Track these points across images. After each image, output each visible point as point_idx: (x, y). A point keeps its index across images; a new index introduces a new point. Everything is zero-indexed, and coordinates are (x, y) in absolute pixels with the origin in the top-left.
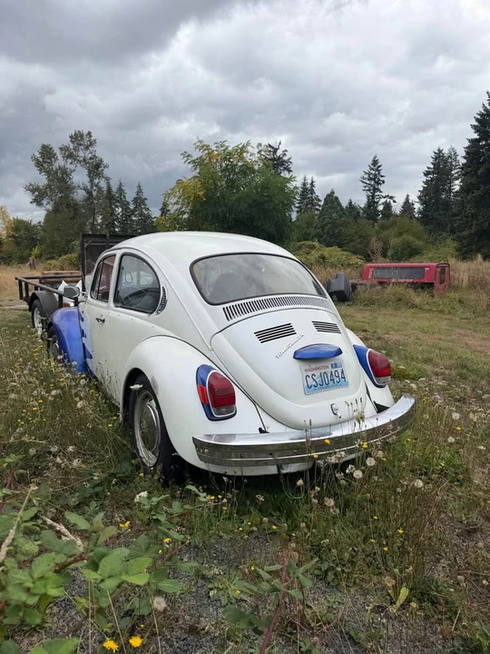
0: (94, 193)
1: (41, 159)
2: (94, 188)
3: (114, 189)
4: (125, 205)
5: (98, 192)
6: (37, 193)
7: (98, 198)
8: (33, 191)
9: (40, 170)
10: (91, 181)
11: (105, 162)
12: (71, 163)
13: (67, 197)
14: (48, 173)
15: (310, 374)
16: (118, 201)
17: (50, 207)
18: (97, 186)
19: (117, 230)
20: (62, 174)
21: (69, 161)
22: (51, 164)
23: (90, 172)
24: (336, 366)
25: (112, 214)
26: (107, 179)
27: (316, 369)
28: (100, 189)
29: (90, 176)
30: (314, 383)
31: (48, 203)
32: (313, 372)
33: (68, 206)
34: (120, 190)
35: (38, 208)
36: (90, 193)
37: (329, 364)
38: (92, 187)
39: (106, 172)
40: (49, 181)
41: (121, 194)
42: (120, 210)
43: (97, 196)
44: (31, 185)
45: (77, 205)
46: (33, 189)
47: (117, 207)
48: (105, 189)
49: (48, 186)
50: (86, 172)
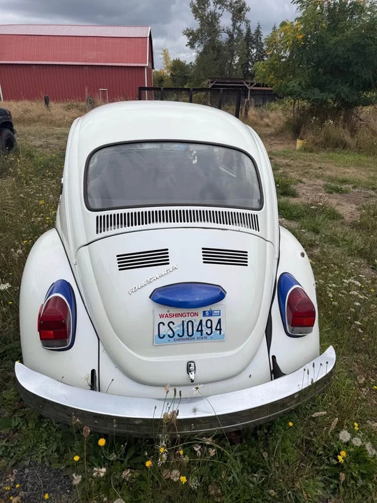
0: (235, 36)
1: (197, 6)
2: (236, 31)
3: (253, 32)
4: (259, 46)
5: (238, 35)
6: (191, 37)
7: (238, 40)
8: (188, 35)
9: (196, 16)
10: (234, 25)
11: (247, 6)
12: (220, 8)
13: (213, 40)
14: (201, 18)
15: (166, 321)
16: (254, 43)
17: (201, 49)
18: (238, 29)
19: (250, 69)
20: (212, 19)
21: (218, 6)
22: (204, 9)
23: (234, 16)
24: (211, 314)
25: (248, 54)
26: (247, 22)
27: (177, 315)
28: (240, 31)
29: (233, 20)
30: (170, 333)
31: (199, 46)
32: (172, 319)
33: (213, 48)
34: (258, 32)
35: (191, 50)
36: (231, 36)
37: (200, 311)
38: (234, 30)
39: (248, 16)
40: (201, 26)
41: (258, 35)
42: (255, 50)
43: (237, 38)
44: (187, 29)
45: (220, 46)
46: (189, 33)
47: (253, 48)
48: (245, 31)
49: (200, 31)
50: (231, 15)
